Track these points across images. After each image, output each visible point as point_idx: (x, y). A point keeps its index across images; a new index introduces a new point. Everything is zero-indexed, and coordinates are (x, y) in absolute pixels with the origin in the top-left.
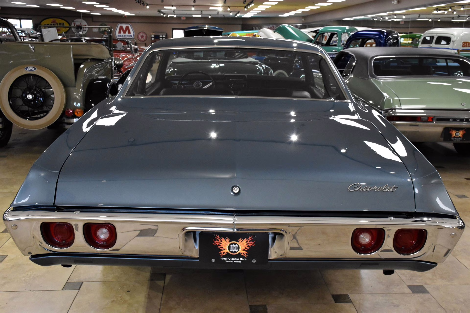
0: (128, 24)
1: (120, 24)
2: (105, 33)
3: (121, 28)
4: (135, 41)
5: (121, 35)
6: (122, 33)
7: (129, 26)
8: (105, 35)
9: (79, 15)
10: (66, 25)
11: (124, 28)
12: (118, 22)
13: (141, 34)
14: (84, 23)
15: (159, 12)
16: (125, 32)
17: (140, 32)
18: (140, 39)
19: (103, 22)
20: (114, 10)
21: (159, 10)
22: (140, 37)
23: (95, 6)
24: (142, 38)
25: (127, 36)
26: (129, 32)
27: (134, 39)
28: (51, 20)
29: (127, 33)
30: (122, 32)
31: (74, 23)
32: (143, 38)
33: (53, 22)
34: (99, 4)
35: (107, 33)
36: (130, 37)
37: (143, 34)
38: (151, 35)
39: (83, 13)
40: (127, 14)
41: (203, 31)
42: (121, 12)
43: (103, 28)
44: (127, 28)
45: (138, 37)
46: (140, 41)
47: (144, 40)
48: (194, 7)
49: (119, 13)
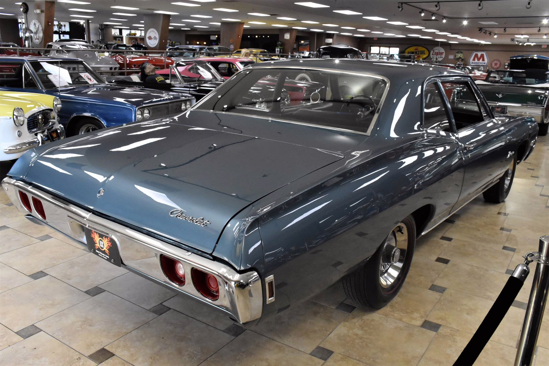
0: (484, 52)
1: (476, 52)
2: (459, 60)
3: (476, 56)
4: (488, 68)
5: (474, 62)
6: (476, 61)
7: (484, 53)
8: (459, 62)
9: (437, 44)
10: (426, 52)
11: (479, 56)
12: (474, 50)
13: (495, 62)
14: (442, 50)
15: (511, 41)
16: (479, 60)
17: (495, 60)
18: (492, 67)
19: (459, 50)
20: (468, 39)
21: (512, 39)
22: (493, 65)
23: (448, 35)
24: (495, 65)
25: (481, 63)
26: (483, 60)
27: (487, 66)
28: (414, 48)
29: (481, 61)
30: (476, 59)
31: (433, 51)
32: (497, 66)
33: (416, 49)
34: (451, 34)
35: (461, 60)
36: (484, 65)
37: (497, 62)
38: (505, 63)
39: (441, 42)
40: (483, 42)
41: (527, 60)
42: (476, 41)
43: (459, 55)
44: (482, 56)
45: (491, 64)
46: (493, 68)
47: (497, 67)
48: (546, 35)
49: (474, 41)
